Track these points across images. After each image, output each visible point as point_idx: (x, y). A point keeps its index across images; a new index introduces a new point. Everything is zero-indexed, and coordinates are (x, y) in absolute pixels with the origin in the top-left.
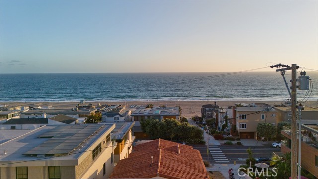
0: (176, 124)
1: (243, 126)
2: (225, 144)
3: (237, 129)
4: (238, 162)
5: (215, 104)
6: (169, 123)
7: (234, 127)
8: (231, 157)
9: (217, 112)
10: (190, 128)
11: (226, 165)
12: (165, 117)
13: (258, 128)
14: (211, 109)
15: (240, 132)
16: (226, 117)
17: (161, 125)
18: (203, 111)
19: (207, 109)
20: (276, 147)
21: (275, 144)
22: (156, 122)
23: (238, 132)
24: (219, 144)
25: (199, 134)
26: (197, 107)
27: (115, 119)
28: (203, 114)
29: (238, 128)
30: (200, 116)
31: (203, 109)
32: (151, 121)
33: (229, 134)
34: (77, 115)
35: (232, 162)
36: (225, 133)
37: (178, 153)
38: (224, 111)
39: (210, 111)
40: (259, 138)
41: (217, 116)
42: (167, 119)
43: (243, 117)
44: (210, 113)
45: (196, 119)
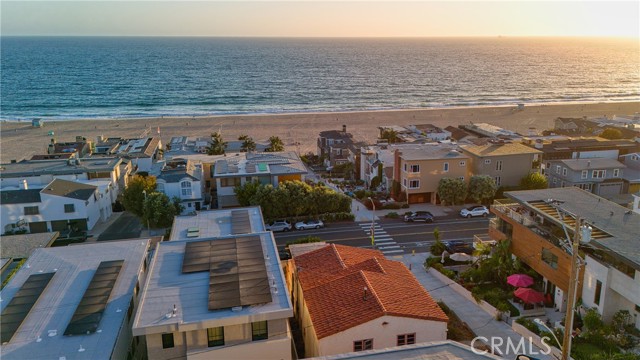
1: (415, 184)
2: (386, 216)
3: (403, 190)
4: (419, 250)
5: (344, 130)
6: (293, 190)
7: (397, 185)
8: (407, 245)
9: (358, 152)
10: (331, 196)
11: (400, 257)
12: (282, 177)
13: (439, 188)
14: (339, 141)
15: (410, 195)
16: (378, 164)
17: (280, 194)
18: (322, 144)
19: (331, 140)
20: (467, 217)
21: (465, 213)
22: (270, 191)
23: (404, 194)
24: (377, 218)
25: (344, 205)
27: (183, 185)
28: (322, 151)
29: (406, 188)
30: (316, 151)
31: (324, 140)
33: (388, 198)
34: (84, 175)
35: (407, 251)
36: (381, 196)
38: (372, 150)
39: (336, 145)
40: (438, 203)
41: (359, 159)
42: (287, 181)
43: (415, 169)
44: (338, 150)
45: (309, 161)
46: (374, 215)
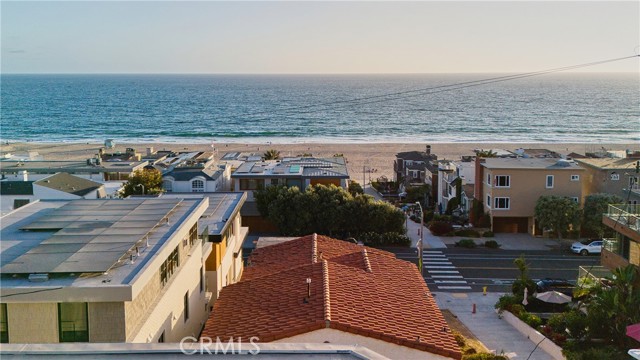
0: (340, 198)
1: (502, 203)
2: (457, 244)
3: (486, 211)
4: (493, 289)
5: (428, 151)
6: (325, 196)
7: (478, 205)
8: (475, 276)
9: (435, 169)
10: (375, 207)
11: (464, 295)
12: (314, 180)
13: (537, 209)
14: (419, 162)
15: (494, 218)
16: (458, 182)
17: (307, 199)
18: (399, 167)
19: (409, 162)
20: (580, 254)
21: (579, 247)
22: (294, 194)
23: (488, 216)
24: (443, 246)
25: (396, 222)
26: (382, 158)
27: (195, 184)
28: (399, 175)
29: (489, 208)
30: (391, 177)
31: (400, 162)
32: (281, 191)
33: (466, 222)
34: (101, 175)
35: (477, 289)
36: (456, 220)
37: (366, 269)
38: (453, 166)
39: (415, 166)
40: (539, 232)
41: (435, 179)
42: (318, 185)
43: (503, 181)
44: (415, 171)
45: (381, 187)
46: (439, 243)
